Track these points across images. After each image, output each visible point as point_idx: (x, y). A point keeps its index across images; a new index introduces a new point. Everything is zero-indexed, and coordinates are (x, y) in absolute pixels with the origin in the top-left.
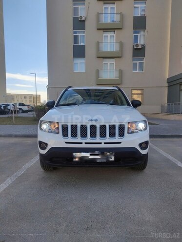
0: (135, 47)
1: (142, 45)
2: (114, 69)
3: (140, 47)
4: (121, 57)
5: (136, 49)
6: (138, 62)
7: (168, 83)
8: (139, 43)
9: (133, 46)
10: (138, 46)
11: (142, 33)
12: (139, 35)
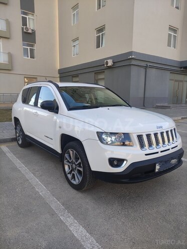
0: (25, 31)
1: (32, 30)
2: (2, 51)
3: (30, 31)
4: (8, 38)
5: (26, 33)
6: (29, 48)
7: (59, 73)
8: (28, 26)
9: (23, 28)
10: (28, 30)
11: (30, 16)
12: (27, 17)
